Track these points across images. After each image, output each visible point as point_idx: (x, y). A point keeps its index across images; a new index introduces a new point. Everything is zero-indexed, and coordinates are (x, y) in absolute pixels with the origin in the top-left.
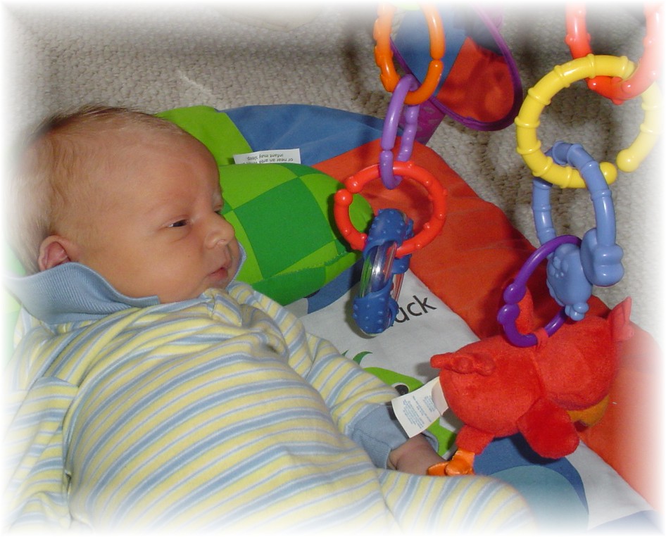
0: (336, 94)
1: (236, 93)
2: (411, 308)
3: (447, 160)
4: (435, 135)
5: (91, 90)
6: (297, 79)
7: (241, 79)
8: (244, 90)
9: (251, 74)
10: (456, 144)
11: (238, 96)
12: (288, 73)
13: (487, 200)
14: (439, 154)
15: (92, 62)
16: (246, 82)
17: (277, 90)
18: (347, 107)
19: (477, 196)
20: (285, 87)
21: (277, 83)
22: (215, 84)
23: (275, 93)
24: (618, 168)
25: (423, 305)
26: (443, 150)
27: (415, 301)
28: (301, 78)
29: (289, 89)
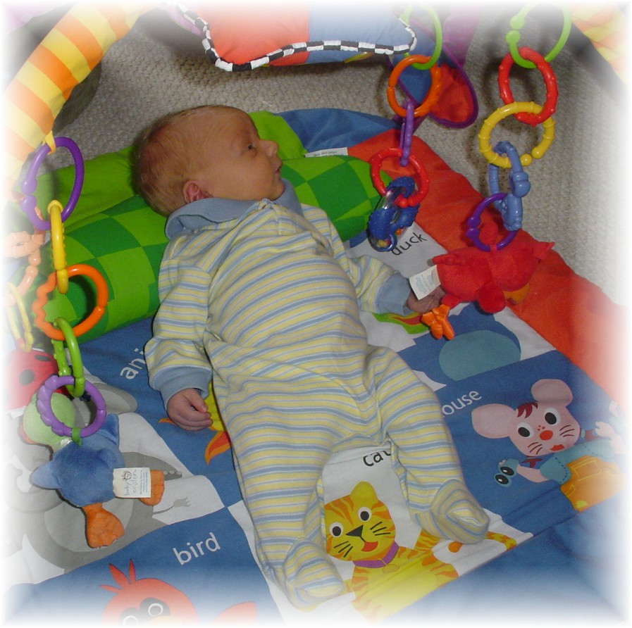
0: (351, 99)
1: (282, 99)
2: (412, 240)
3: (430, 145)
4: (420, 127)
5: (179, 99)
6: (322, 88)
7: (282, 88)
8: (287, 97)
9: (289, 85)
10: (435, 134)
11: (283, 102)
12: (315, 83)
13: (457, 172)
14: (424, 140)
15: (174, 78)
16: (287, 91)
17: (309, 97)
18: (358, 108)
19: (450, 169)
20: (314, 94)
21: (308, 91)
22: (265, 93)
23: (308, 99)
24: (532, 157)
25: (419, 238)
26: (426, 137)
27: (413, 235)
28: (324, 87)
29: (318, 95)
